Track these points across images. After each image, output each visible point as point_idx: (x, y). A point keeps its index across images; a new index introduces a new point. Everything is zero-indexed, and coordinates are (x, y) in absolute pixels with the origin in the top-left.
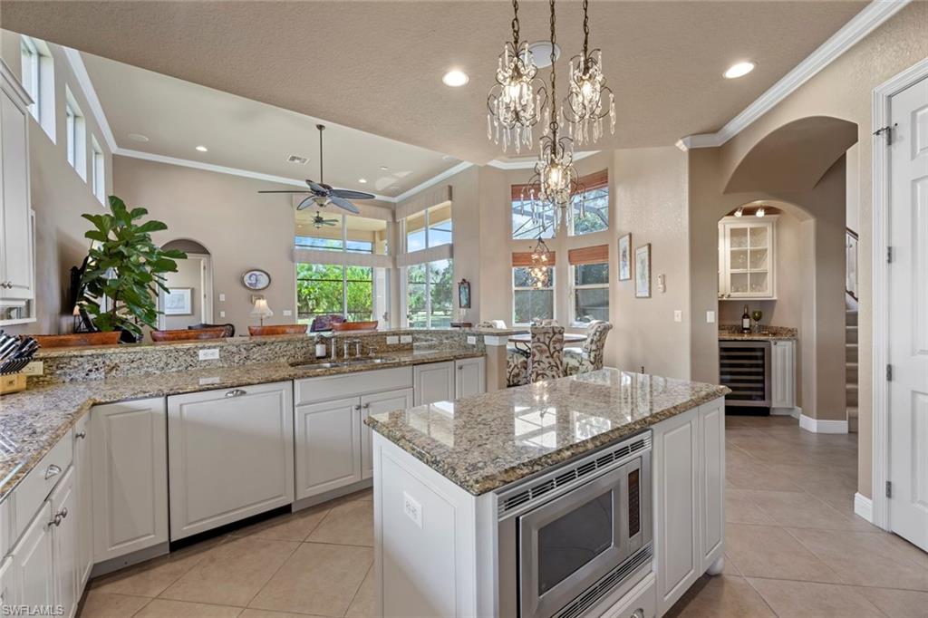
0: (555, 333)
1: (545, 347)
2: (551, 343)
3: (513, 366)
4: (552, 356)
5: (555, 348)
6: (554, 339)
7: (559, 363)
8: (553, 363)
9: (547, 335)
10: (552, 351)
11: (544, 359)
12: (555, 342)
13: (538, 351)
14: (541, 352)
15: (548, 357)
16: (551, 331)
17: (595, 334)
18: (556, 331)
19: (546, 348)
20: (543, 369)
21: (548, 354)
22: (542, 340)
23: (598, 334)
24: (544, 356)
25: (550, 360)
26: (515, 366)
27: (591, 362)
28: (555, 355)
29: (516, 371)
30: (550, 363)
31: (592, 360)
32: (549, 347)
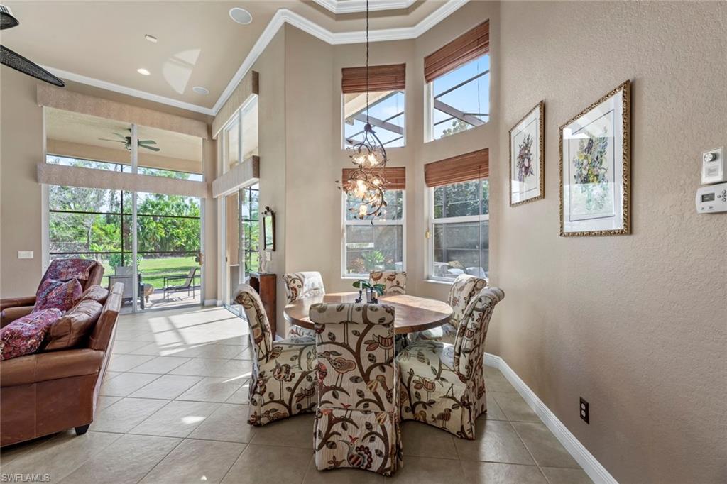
0: (370, 325)
1: (348, 356)
2: (364, 347)
3: (298, 375)
4: (366, 377)
5: (372, 358)
6: (368, 337)
7: (382, 394)
8: (369, 395)
9: (351, 328)
10: (366, 364)
11: (347, 384)
12: (372, 345)
13: (334, 363)
14: (341, 366)
15: (355, 380)
16: (358, 317)
17: (471, 315)
18: (373, 318)
19: (352, 358)
20: (346, 408)
21: (357, 373)
22: (339, 339)
23: (476, 314)
24: (347, 376)
25: (362, 386)
26: (304, 375)
27: (461, 376)
28: (373, 376)
29: (306, 384)
30: (360, 393)
31: (463, 371)
32: (357, 354)
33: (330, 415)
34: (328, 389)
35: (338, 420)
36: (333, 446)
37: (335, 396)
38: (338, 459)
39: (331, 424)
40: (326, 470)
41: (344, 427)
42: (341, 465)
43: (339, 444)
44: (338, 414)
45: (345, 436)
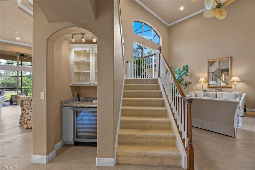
33: (27, 119)
34: (26, 113)
35: (28, 119)
36: (27, 124)
37: (28, 115)
38: (28, 127)
39: (27, 120)
40: (26, 129)
41: (30, 121)
42: (29, 128)
43: (29, 124)
44: (29, 118)
45: (30, 122)
